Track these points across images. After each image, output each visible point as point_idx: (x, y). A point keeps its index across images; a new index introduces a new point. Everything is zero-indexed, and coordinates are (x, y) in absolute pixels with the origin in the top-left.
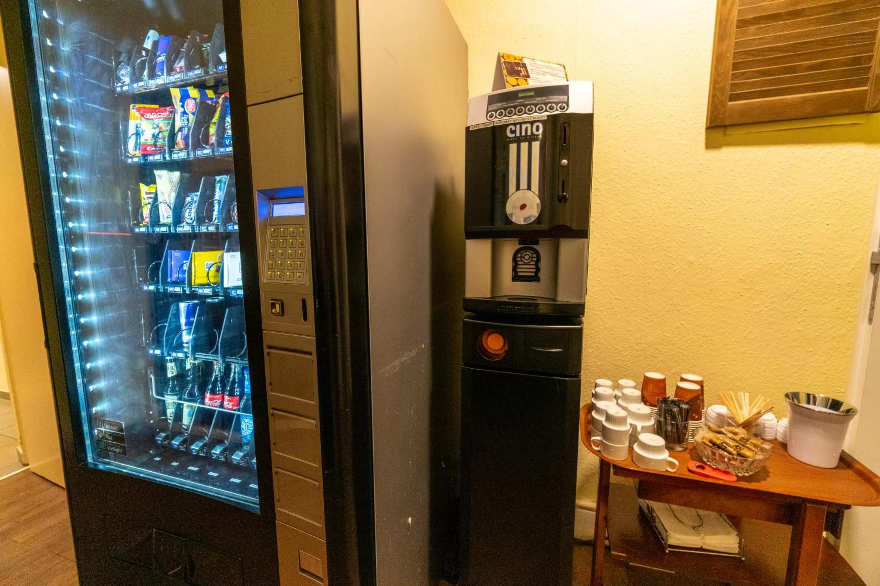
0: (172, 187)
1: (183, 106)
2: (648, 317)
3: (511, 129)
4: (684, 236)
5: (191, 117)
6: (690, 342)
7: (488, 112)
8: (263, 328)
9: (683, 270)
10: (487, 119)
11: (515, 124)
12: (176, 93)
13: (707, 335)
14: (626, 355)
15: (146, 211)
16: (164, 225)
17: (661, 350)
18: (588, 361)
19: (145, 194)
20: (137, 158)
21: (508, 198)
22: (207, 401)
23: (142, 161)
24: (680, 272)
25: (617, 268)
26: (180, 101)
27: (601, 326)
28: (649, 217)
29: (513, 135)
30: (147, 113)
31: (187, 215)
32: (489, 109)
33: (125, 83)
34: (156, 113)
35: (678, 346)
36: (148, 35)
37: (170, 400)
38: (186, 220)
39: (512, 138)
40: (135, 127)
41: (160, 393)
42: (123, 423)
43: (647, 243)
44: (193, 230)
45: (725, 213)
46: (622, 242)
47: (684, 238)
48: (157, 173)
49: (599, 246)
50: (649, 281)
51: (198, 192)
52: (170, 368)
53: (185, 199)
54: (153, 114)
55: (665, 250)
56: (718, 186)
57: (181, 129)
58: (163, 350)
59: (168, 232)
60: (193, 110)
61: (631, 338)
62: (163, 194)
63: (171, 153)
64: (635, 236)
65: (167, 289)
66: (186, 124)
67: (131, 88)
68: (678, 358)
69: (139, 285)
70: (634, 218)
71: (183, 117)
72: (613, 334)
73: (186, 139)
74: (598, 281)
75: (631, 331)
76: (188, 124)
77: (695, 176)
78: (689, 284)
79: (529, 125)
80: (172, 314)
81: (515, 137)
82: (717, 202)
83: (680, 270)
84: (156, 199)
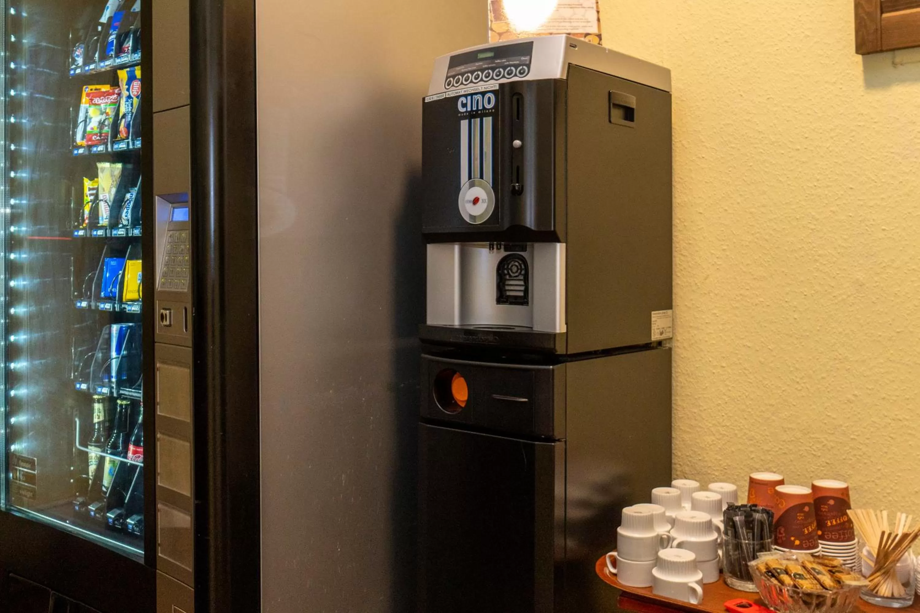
0: (113, 181)
1: (128, 90)
2: (798, 380)
3: (462, 101)
4: (845, 237)
5: (136, 101)
6: (872, 429)
7: (447, 78)
8: (156, 340)
9: (849, 296)
10: (445, 88)
11: (466, 96)
12: (123, 75)
13: (900, 417)
14: (768, 451)
15: (87, 210)
16: (102, 227)
17: (825, 442)
18: (707, 459)
19: (88, 190)
20: (83, 149)
21: (460, 189)
22: (130, 454)
23: (87, 153)
24: (843, 300)
25: (742, 292)
26: (126, 85)
27: (724, 394)
28: (787, 203)
29: (464, 110)
30: (96, 97)
31: (124, 215)
32: (449, 75)
33: (79, 65)
34: (105, 97)
35: (852, 437)
36: (108, 5)
37: (94, 452)
38: (123, 220)
39: (463, 113)
40: (85, 113)
41: (84, 443)
42: (36, 459)
43: (786, 248)
44: (127, 233)
45: (908, 195)
46: (747, 246)
47: (845, 239)
48: (100, 165)
49: (712, 254)
50: (796, 316)
51: (136, 187)
52: (96, 411)
53: (125, 195)
54: (102, 98)
55: (816, 261)
56: (892, 151)
57: (124, 116)
58: (89, 384)
59: (104, 236)
60: (138, 92)
61: (774, 418)
62: (104, 190)
63: (113, 143)
64: (767, 237)
65: (99, 306)
66: (130, 110)
67: (83, 71)
68: (854, 459)
69: (73, 301)
70: (764, 206)
71: (128, 101)
72: (744, 411)
73: (128, 126)
74: (715, 314)
75: (772, 405)
76: (132, 109)
77: (854, 133)
78: (861, 321)
79: (479, 97)
80: (104, 339)
81: (466, 112)
82: (893, 177)
83: (844, 297)
84: (96, 196)
